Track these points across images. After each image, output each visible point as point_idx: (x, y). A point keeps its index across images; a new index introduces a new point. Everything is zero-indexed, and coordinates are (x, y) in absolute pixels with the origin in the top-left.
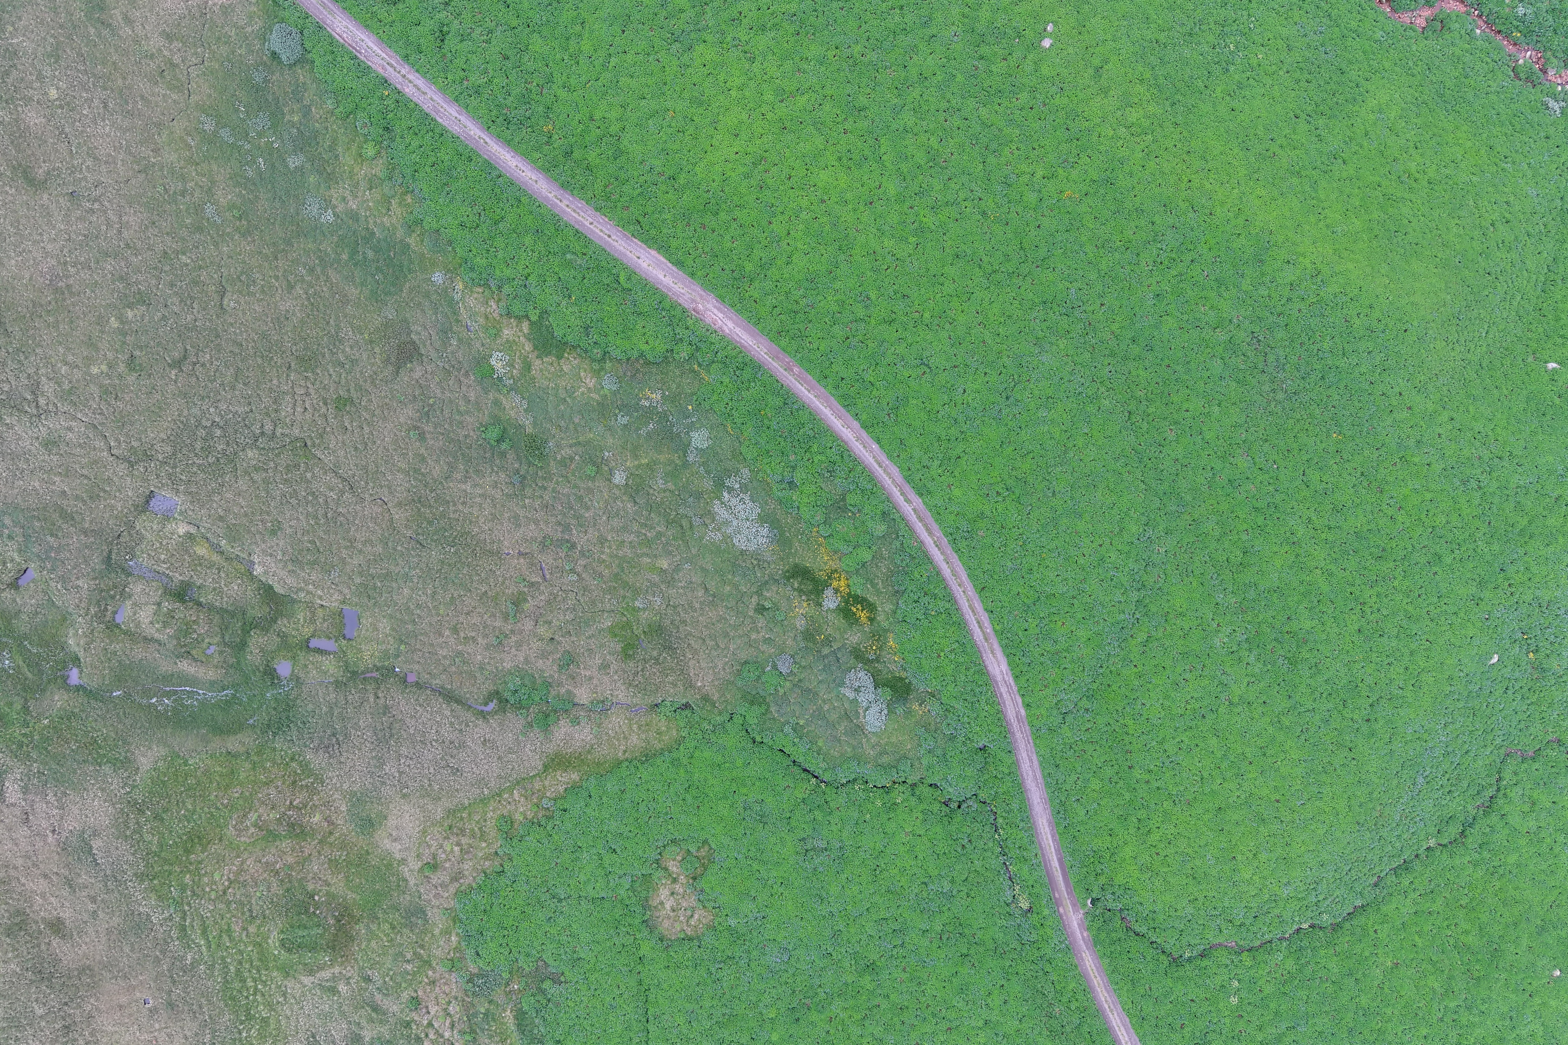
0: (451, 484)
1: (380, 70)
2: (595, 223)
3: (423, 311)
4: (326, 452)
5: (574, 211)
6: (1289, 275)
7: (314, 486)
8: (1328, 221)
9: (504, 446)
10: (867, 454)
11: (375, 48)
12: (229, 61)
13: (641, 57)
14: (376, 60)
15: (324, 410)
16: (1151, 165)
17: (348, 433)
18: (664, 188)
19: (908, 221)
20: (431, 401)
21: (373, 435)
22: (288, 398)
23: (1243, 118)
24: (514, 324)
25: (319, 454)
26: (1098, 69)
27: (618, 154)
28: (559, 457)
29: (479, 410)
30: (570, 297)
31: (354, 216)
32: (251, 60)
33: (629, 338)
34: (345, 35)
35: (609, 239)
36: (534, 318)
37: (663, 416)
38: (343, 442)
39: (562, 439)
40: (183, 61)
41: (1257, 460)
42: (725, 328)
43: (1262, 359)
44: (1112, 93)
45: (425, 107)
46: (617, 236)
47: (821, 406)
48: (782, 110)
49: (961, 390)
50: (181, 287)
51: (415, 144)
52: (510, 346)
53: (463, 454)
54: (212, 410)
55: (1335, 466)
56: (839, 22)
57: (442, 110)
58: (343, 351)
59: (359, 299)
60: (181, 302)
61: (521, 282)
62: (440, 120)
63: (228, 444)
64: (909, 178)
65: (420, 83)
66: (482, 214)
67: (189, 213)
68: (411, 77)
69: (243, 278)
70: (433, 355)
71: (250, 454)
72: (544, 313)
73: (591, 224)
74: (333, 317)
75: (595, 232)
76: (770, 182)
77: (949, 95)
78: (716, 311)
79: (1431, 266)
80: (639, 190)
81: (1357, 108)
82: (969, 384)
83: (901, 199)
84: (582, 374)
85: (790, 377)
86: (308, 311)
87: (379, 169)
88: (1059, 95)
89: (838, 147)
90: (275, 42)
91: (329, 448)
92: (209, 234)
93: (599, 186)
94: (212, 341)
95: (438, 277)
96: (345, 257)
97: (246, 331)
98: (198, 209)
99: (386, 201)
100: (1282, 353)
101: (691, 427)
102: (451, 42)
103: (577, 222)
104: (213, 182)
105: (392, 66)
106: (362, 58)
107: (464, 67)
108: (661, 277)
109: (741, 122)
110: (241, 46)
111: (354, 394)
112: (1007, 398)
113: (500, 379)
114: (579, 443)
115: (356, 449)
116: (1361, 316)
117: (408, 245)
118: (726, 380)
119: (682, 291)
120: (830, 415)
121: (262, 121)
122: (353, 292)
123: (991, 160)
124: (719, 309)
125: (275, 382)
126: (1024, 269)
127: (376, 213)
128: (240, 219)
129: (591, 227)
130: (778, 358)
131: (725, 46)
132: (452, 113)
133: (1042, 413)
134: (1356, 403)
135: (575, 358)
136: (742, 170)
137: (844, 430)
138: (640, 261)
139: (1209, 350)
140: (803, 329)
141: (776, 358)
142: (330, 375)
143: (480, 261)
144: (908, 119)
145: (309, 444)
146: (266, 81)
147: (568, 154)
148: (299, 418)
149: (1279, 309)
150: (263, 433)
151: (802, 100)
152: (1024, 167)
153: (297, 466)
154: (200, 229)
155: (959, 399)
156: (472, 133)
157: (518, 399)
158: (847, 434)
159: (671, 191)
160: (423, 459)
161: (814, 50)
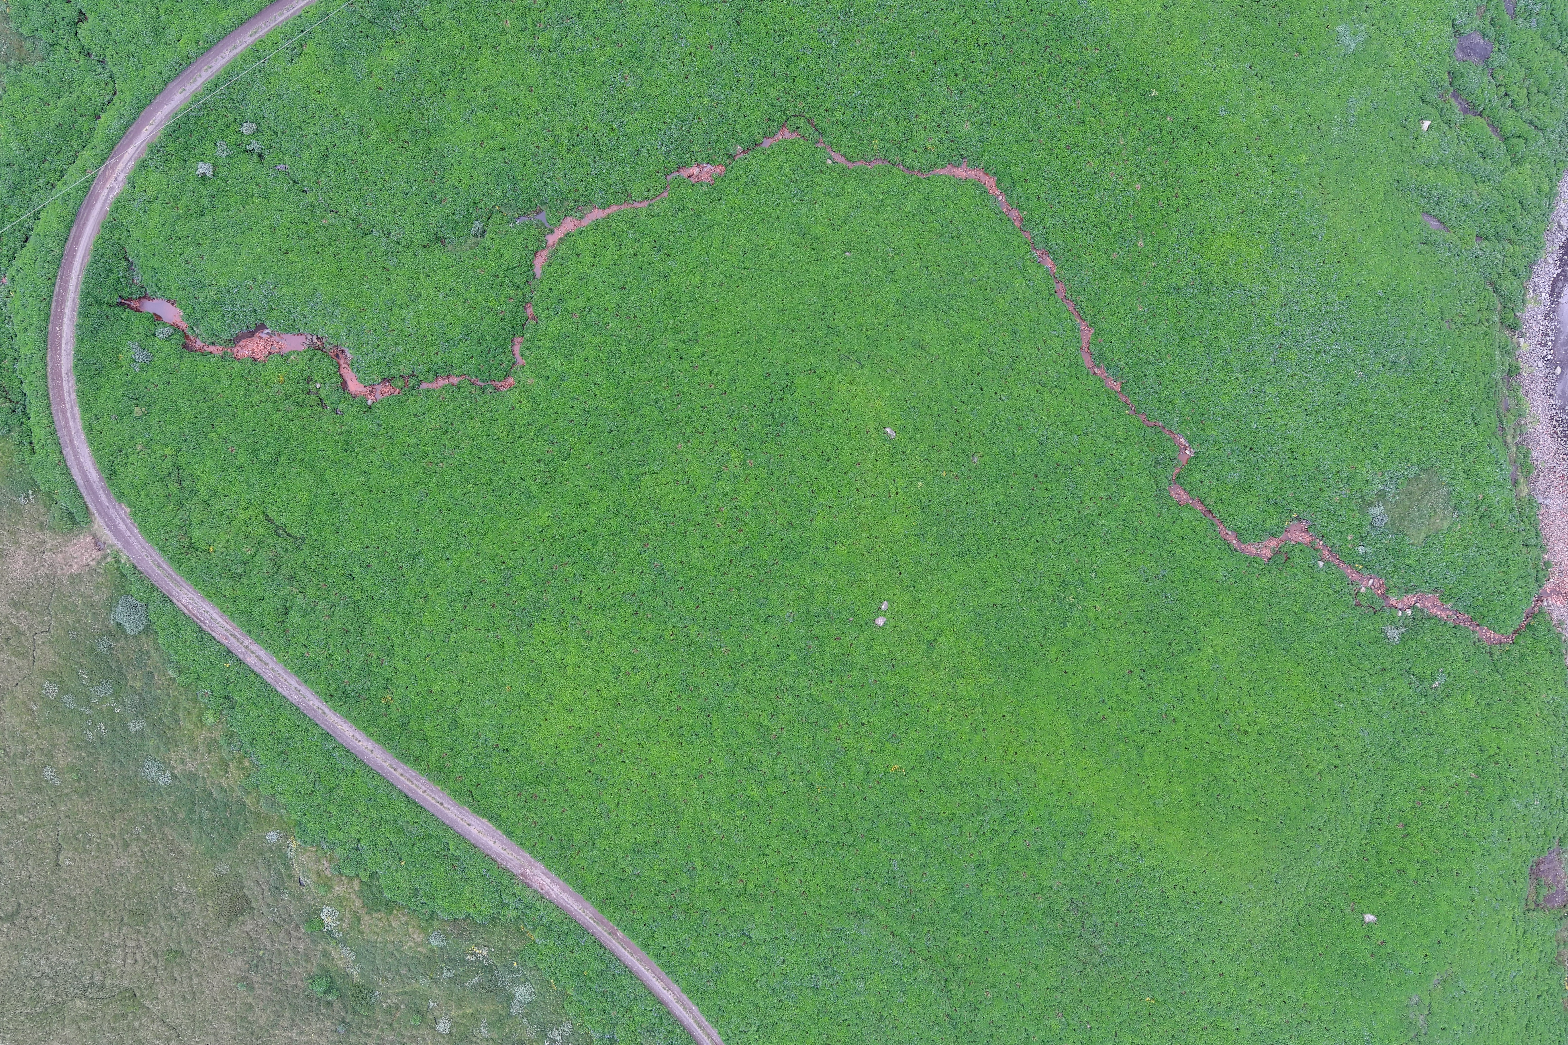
0: (277, 1032)
1: (223, 641)
2: (428, 791)
3: (256, 867)
4: (155, 1002)
5: (408, 780)
6: (1108, 849)
7: (142, 1034)
8: (1152, 791)
9: (330, 998)
10: (687, 1015)
11: (219, 619)
12: (74, 629)
13: (480, 634)
14: (219, 630)
15: (154, 961)
16: (978, 739)
17: (177, 984)
18: (497, 760)
19: (736, 795)
20: (261, 953)
21: (202, 985)
22: (119, 951)
23: (1074, 682)
24: (345, 882)
25: (147, 1003)
26: (931, 645)
27: (454, 724)
28: (385, 1005)
29: (308, 961)
30: (400, 859)
31: (192, 777)
32: (97, 628)
33: (457, 902)
34: (190, 606)
35: (441, 807)
36: (364, 879)
37: (489, 969)
38: (172, 992)
39: (389, 988)
40: (29, 628)
41: (1071, 1022)
42: (552, 893)
43: (1079, 924)
44: (943, 666)
45: (266, 677)
46: (449, 804)
47: (643, 969)
48: (616, 690)
49: (780, 962)
50: (17, 845)
51: (254, 713)
52: (340, 901)
53: (290, 1004)
54: (42, 962)
55: (1147, 1029)
56: (677, 603)
57: (282, 680)
58: (176, 906)
59: (195, 854)
60: (17, 858)
61: (352, 846)
62: (280, 690)
63: (57, 996)
64: (738, 753)
65: (262, 653)
66: (317, 782)
67: (29, 775)
68: (253, 647)
69: (79, 836)
70: (265, 909)
71: (79, 1003)
72: (373, 875)
73: (425, 792)
74: (167, 872)
75: (427, 800)
76: (602, 756)
77: (781, 674)
78: (543, 877)
79: (1252, 832)
80: (473, 762)
81: (1192, 658)
82: (788, 956)
83: (730, 772)
84: (410, 930)
85: (614, 941)
86: (143, 867)
87: (218, 735)
88: (889, 673)
89: (671, 724)
90: (120, 613)
91: (157, 998)
92: (48, 795)
93: (433, 758)
94: (46, 897)
95: (272, 836)
96: (182, 815)
97: (81, 887)
98: (37, 771)
99: (224, 765)
100: (1099, 921)
101: (516, 982)
102: (294, 618)
103: (410, 790)
104: (54, 746)
105: (235, 637)
106: (206, 628)
107: (305, 643)
108: (491, 843)
109: (576, 699)
110: (87, 615)
111: (185, 948)
112: (825, 968)
113: (329, 932)
114: (406, 993)
115: (184, 998)
116: (1178, 889)
117: (245, 805)
118: (550, 943)
119: (511, 857)
120: (651, 978)
121: (105, 689)
122: (188, 848)
123: (821, 736)
124: (546, 875)
125: (107, 935)
126: (848, 840)
127: (214, 775)
128: (79, 781)
129: (424, 795)
130: (602, 922)
131: (564, 624)
132: (293, 683)
133: (858, 985)
134: (1170, 971)
135: (404, 915)
136: (574, 744)
137: (665, 992)
138: (471, 828)
139: (1028, 916)
140: (627, 899)
141: (601, 922)
142: (162, 929)
143: (313, 827)
144: (739, 698)
145: (138, 995)
146: (110, 648)
147: (405, 725)
148: (128, 969)
149: (1098, 879)
150: (92, 984)
151: (636, 679)
152: (852, 742)
153: (124, 1015)
154: (39, 790)
155: (777, 970)
156: (311, 703)
157: (346, 950)
158: (668, 996)
159: (504, 764)
160: (251, 1007)
161: (651, 630)
